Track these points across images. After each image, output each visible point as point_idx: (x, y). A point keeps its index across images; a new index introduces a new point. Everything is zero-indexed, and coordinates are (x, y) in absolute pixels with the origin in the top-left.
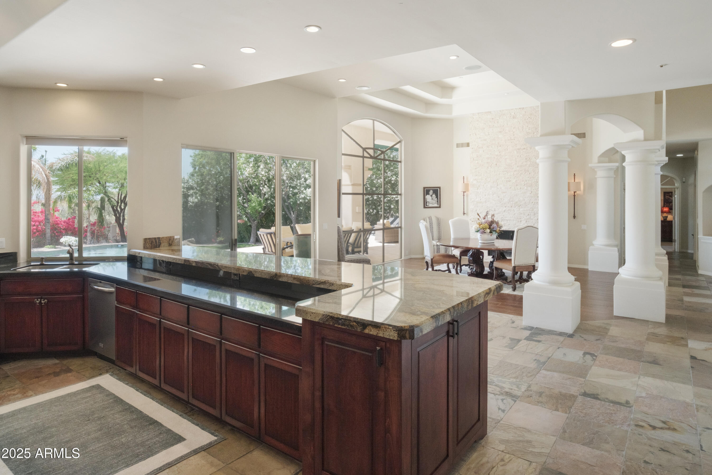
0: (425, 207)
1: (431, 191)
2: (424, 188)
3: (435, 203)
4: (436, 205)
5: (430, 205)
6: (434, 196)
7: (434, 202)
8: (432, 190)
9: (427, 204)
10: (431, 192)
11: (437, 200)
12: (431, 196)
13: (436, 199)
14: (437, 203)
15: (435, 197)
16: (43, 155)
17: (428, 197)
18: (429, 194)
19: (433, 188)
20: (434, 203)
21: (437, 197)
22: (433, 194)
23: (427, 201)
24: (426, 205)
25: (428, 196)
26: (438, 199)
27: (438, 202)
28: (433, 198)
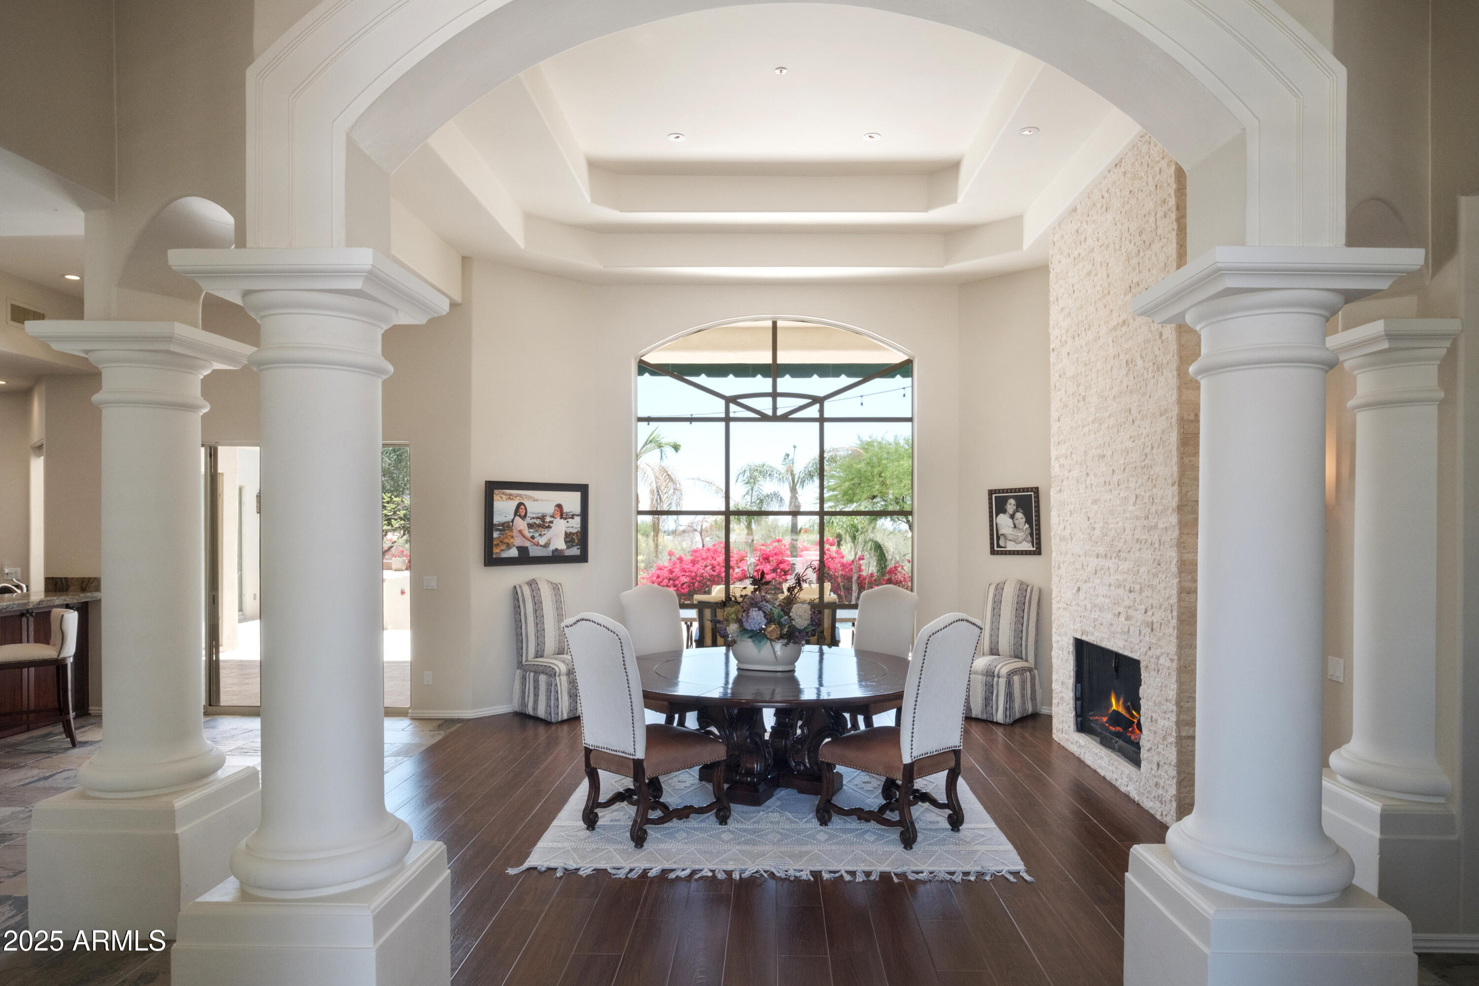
0: (993, 552)
1: (1012, 501)
2: (991, 492)
3: (1024, 540)
4: (1027, 546)
5: (1011, 546)
6: (1019, 515)
7: (1021, 535)
8: (1014, 497)
9: (1002, 543)
10: (1011, 505)
11: (1029, 531)
12: (1012, 517)
13: (1027, 526)
14: (1029, 538)
15: (1024, 520)
16: (788, 453)
17: (1003, 521)
18: (1004, 511)
19: (1019, 490)
20: (1020, 540)
21: (1029, 521)
22: (1017, 511)
23: (1001, 532)
24: (999, 546)
25: (1001, 516)
26: (1031, 527)
27: (1031, 535)
28: (1017, 522)
